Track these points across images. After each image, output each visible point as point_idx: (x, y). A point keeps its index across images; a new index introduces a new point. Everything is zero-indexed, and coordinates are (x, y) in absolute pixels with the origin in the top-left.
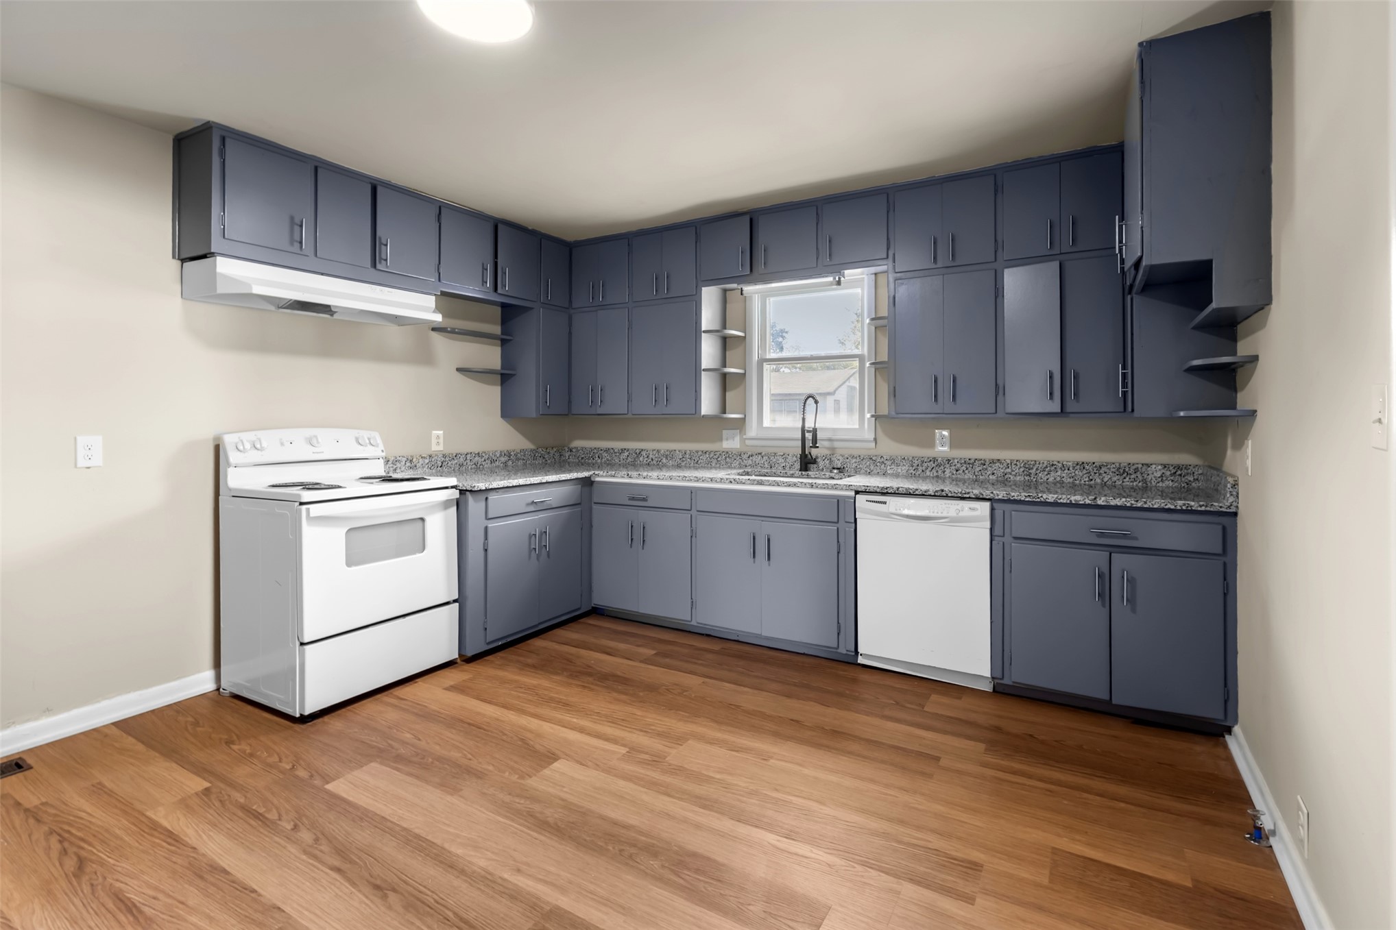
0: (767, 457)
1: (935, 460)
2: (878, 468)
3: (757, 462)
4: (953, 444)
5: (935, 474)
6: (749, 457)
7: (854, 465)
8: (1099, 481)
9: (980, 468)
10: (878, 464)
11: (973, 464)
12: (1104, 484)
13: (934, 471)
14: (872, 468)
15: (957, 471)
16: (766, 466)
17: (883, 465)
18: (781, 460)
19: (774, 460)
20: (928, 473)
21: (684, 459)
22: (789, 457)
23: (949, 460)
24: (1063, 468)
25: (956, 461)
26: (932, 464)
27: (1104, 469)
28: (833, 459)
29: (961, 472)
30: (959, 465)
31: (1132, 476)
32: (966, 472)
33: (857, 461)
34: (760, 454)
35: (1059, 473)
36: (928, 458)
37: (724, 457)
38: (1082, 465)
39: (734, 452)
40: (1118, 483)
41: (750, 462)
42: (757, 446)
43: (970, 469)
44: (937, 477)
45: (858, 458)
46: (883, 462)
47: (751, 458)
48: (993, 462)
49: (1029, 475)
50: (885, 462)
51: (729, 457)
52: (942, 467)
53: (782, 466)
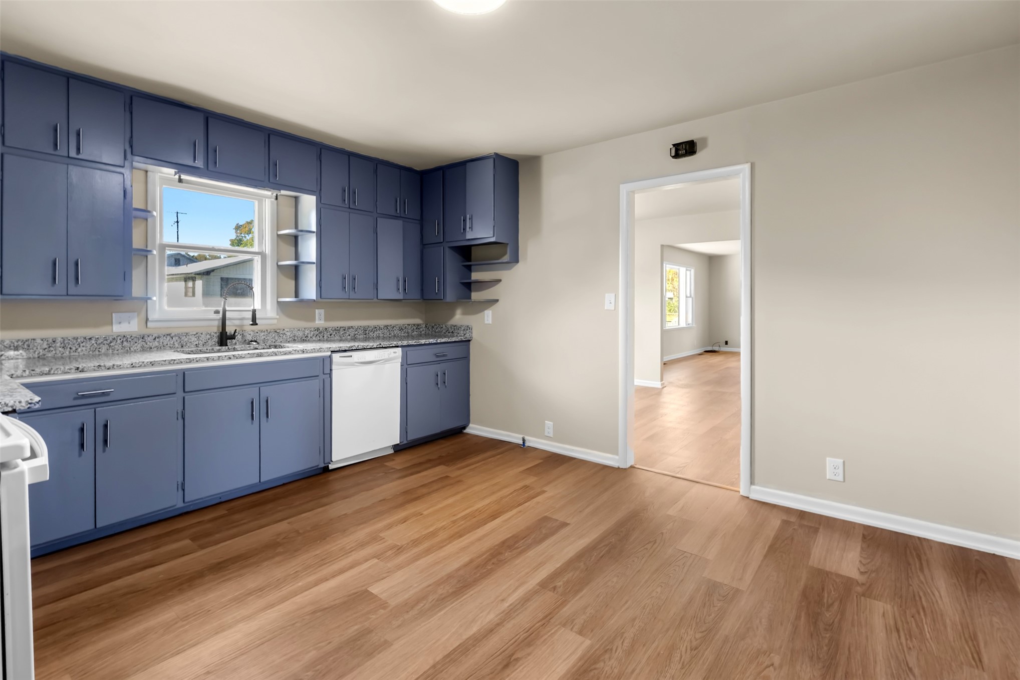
0: (177, 338)
1: (318, 329)
2: (281, 338)
3: (165, 343)
4: (327, 319)
5: (318, 338)
6: (155, 339)
7: (263, 337)
8: (393, 334)
9: (343, 332)
10: (281, 335)
11: (339, 330)
12: (395, 336)
13: (318, 336)
14: (276, 338)
15: (331, 335)
16: (177, 345)
17: (285, 336)
18: (193, 339)
19: (186, 340)
20: (314, 338)
21: (52, 349)
22: (203, 336)
23: (326, 329)
24: (380, 329)
25: (330, 329)
26: (316, 333)
27: (395, 328)
28: (245, 334)
29: (333, 336)
30: (332, 332)
31: (404, 331)
32: (336, 335)
33: (265, 334)
34: (169, 335)
35: (378, 332)
36: (314, 328)
37: (119, 341)
38: (386, 327)
39: (134, 336)
40: (400, 334)
41: (156, 343)
42: (160, 328)
43: (338, 333)
44: (320, 340)
45: (266, 332)
46: (284, 333)
47: (157, 340)
48: (349, 328)
49: (366, 334)
50: (286, 333)
51: (127, 341)
52: (322, 334)
53: (195, 344)
